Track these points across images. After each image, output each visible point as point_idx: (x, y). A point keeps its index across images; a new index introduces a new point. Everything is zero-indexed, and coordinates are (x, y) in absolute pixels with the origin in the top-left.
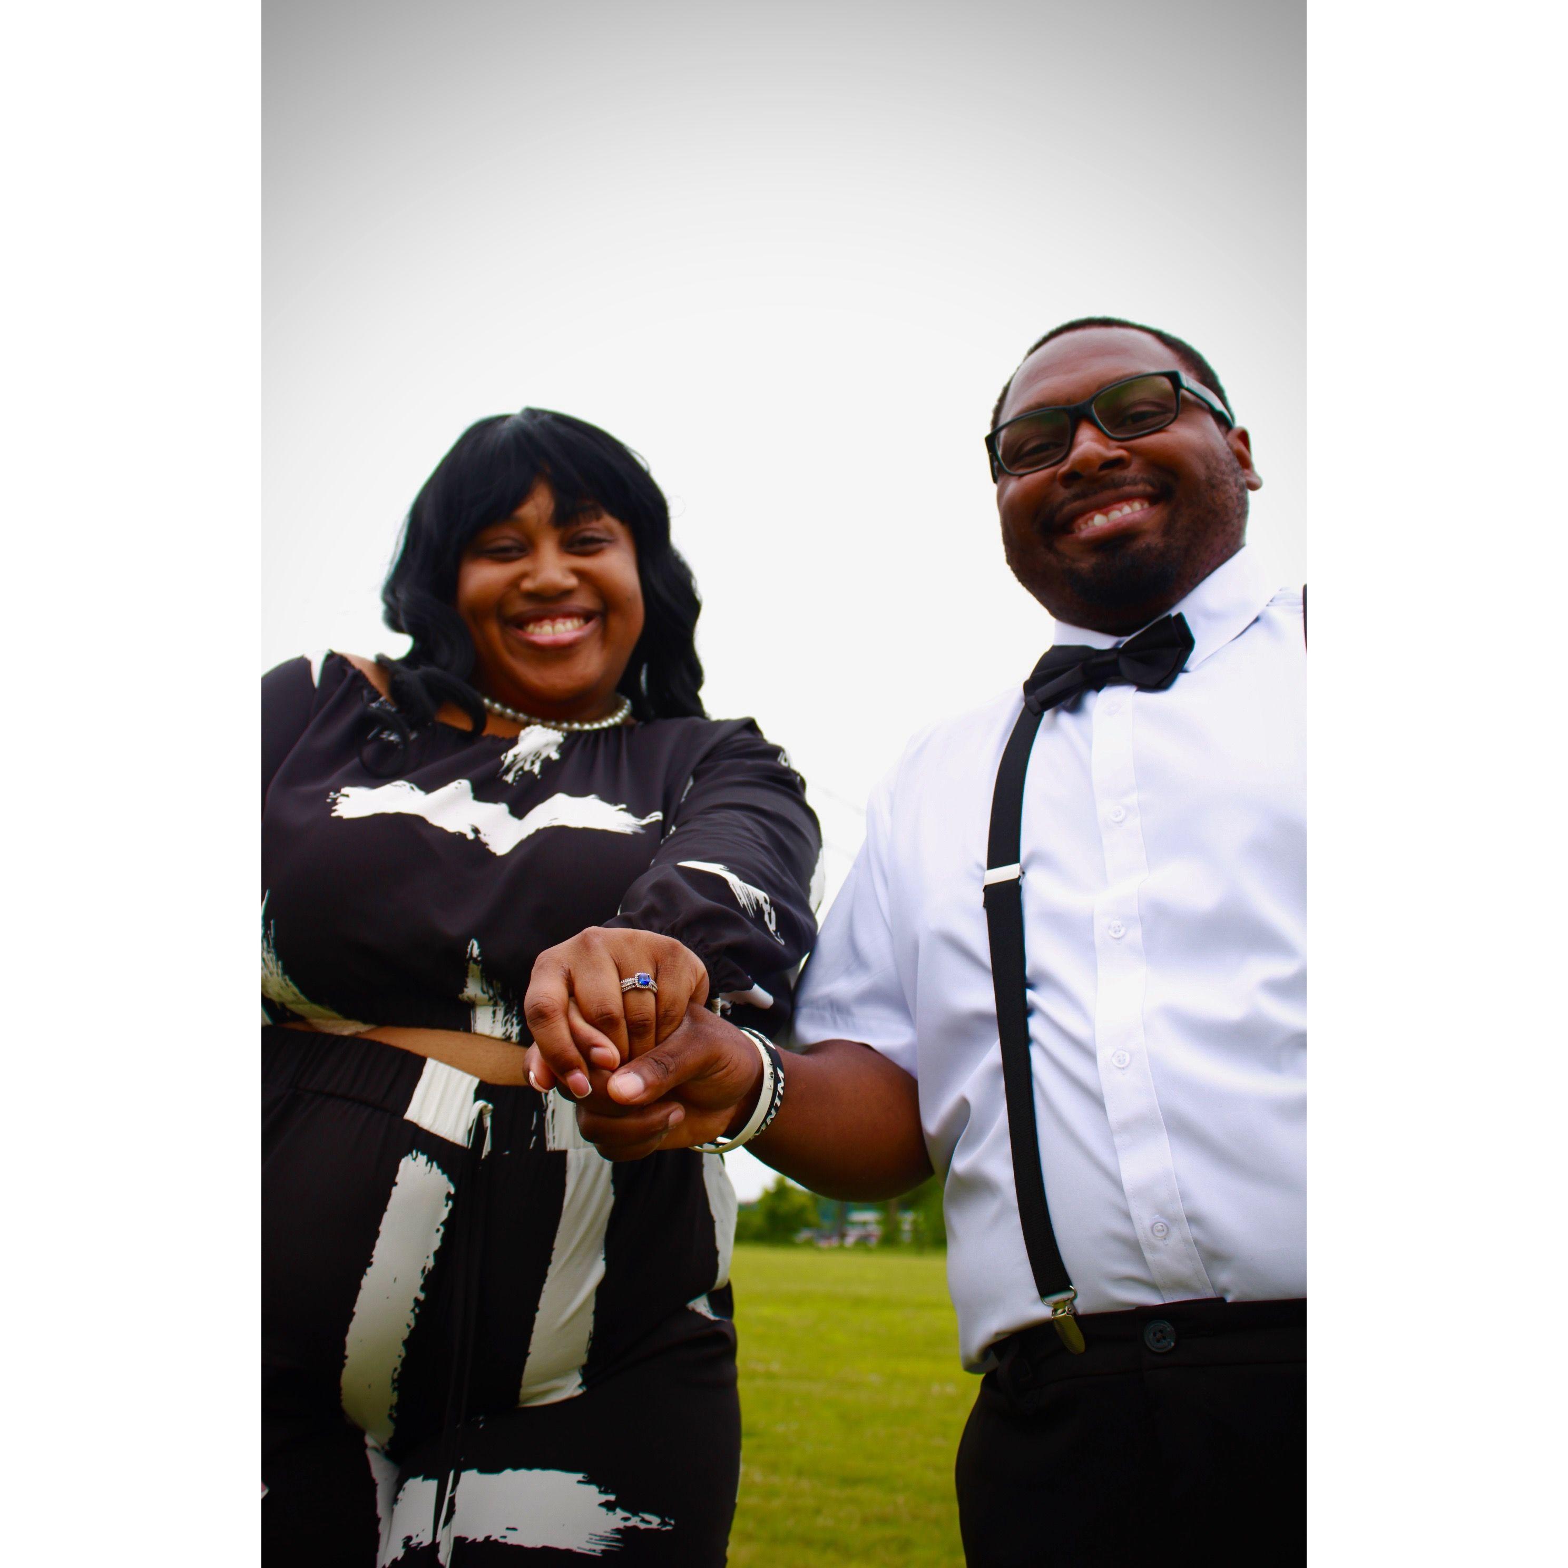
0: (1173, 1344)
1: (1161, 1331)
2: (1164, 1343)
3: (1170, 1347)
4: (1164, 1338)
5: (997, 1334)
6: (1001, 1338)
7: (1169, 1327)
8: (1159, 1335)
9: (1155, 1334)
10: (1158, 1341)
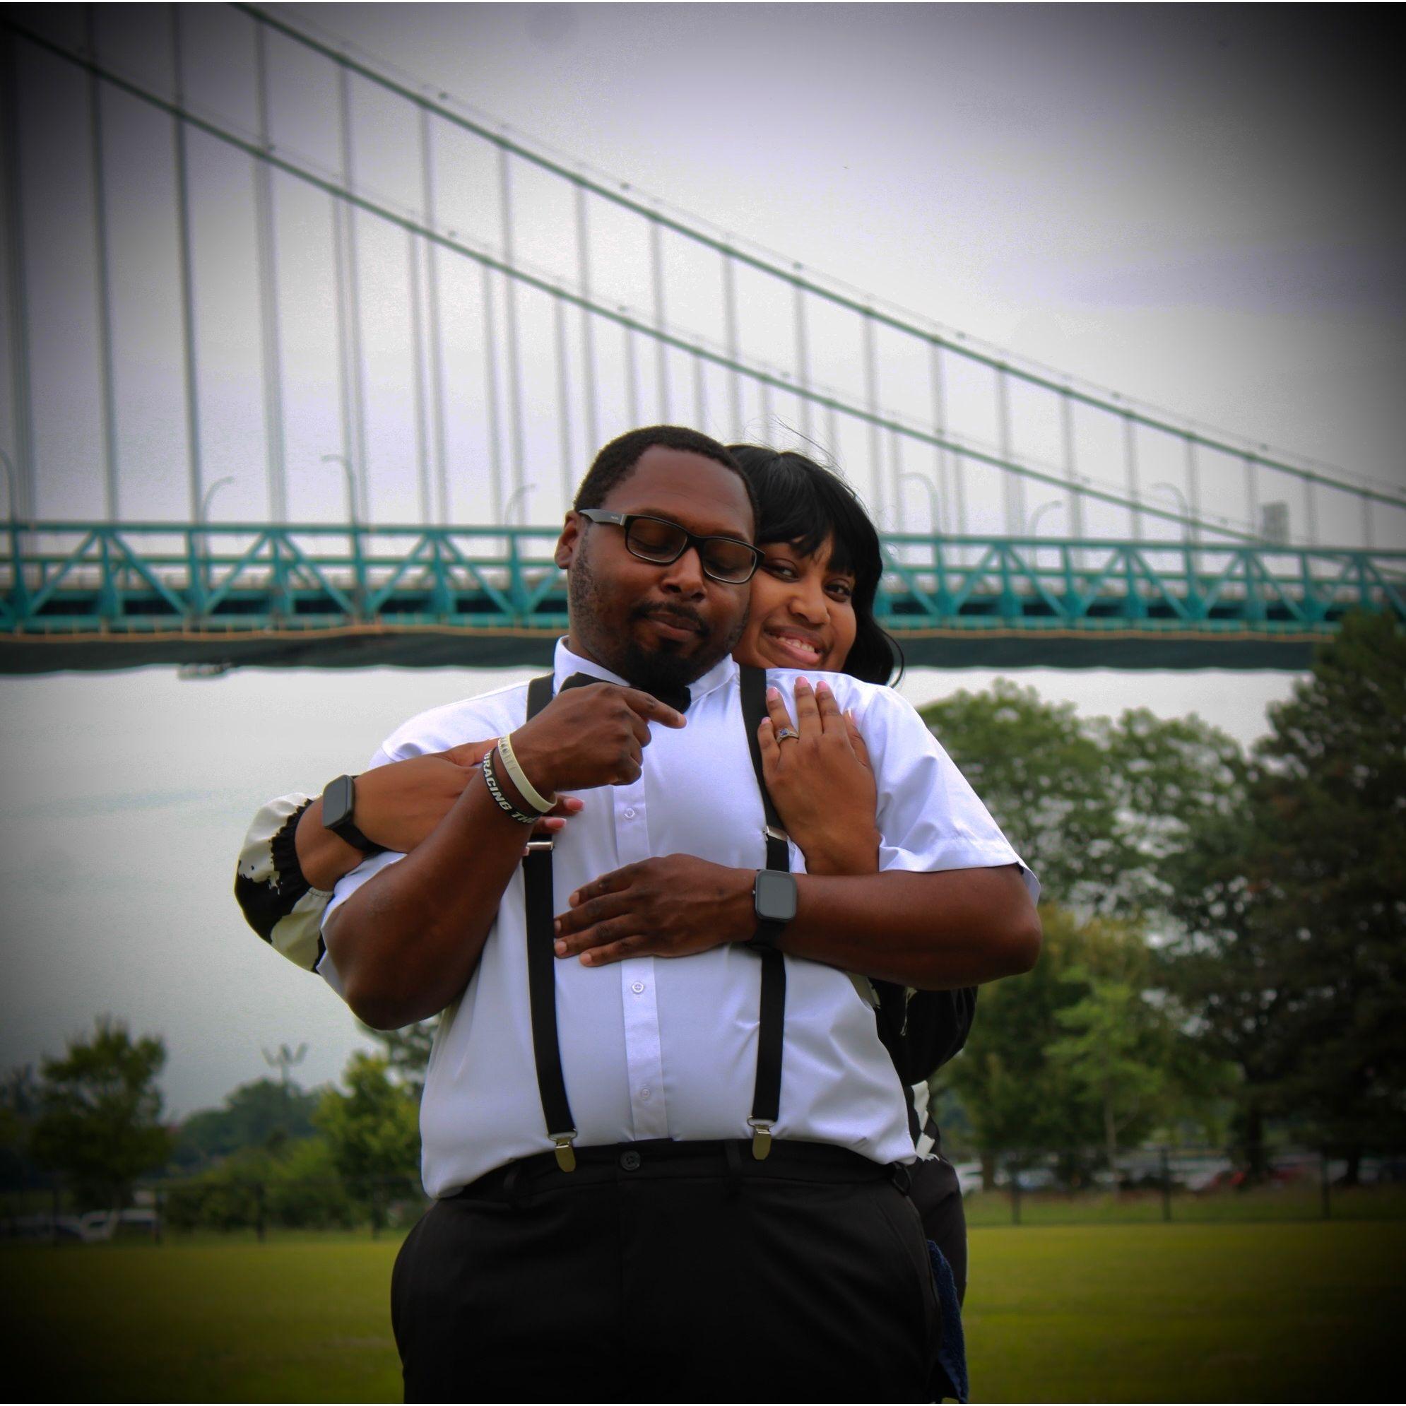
0: (638, 1165)
1: (631, 1157)
2: (634, 1164)
3: (636, 1167)
4: (633, 1162)
5: (511, 1159)
6: (512, 1161)
7: (637, 1155)
8: (630, 1160)
9: (627, 1159)
10: (629, 1163)
